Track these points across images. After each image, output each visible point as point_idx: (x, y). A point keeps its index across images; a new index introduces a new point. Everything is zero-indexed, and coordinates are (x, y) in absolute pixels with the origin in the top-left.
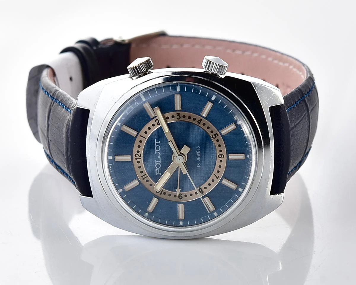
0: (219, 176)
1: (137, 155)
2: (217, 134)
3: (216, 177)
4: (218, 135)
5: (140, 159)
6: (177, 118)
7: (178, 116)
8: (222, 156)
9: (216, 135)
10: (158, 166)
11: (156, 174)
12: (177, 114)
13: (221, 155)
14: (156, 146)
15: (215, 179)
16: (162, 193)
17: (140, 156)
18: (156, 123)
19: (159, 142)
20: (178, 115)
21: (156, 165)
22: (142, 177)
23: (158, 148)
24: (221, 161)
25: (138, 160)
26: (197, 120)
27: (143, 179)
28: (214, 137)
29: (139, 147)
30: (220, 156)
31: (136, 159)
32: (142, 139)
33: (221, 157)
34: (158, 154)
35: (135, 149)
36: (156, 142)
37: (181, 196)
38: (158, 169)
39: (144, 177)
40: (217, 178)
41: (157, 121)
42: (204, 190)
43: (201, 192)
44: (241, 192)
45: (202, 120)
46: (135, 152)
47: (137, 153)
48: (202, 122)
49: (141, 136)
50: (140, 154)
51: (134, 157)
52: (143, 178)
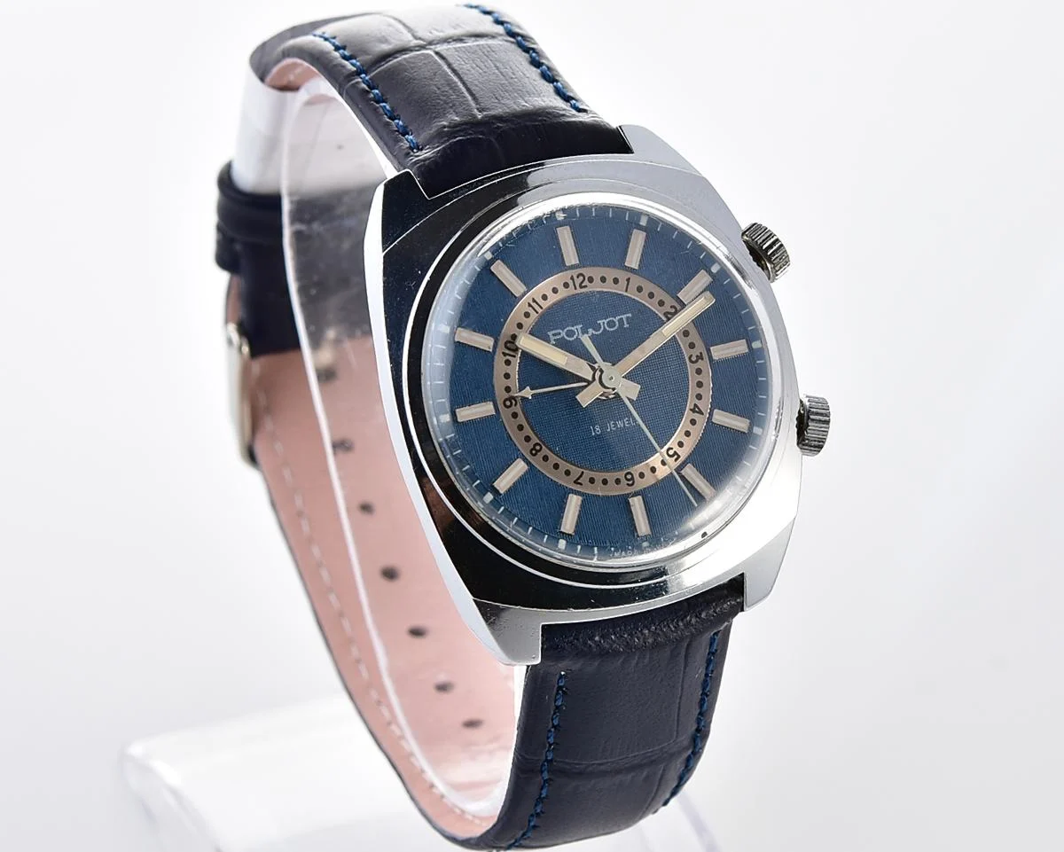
0: (581, 484)
1: (581, 278)
2: (679, 457)
3: (578, 479)
4: (676, 460)
5: (575, 288)
6: (691, 356)
7: (697, 356)
8: (631, 482)
9: (676, 457)
10: (570, 333)
11: (550, 333)
12: (701, 353)
13: (632, 478)
14: (616, 320)
15: (574, 476)
16: (508, 357)
17: (581, 287)
18: (667, 308)
19: (626, 326)
20: (700, 357)
21: (570, 328)
22: (534, 301)
23: (611, 324)
24: (618, 481)
25: (571, 282)
26: (699, 403)
27: (530, 305)
28: (671, 452)
29: (603, 280)
30: (629, 477)
31: (572, 278)
32: (622, 283)
33: (628, 480)
34: (597, 327)
35: (596, 272)
36: (624, 317)
37: (511, 403)
38: (563, 334)
39: (534, 305)
40: (576, 482)
41: (673, 310)
42: (541, 455)
43: (534, 449)
44: (557, 546)
45: (703, 414)
46: (587, 272)
47: (586, 278)
48: (696, 416)
49: (628, 280)
50: (586, 286)
51: (575, 273)
52: (532, 304)
